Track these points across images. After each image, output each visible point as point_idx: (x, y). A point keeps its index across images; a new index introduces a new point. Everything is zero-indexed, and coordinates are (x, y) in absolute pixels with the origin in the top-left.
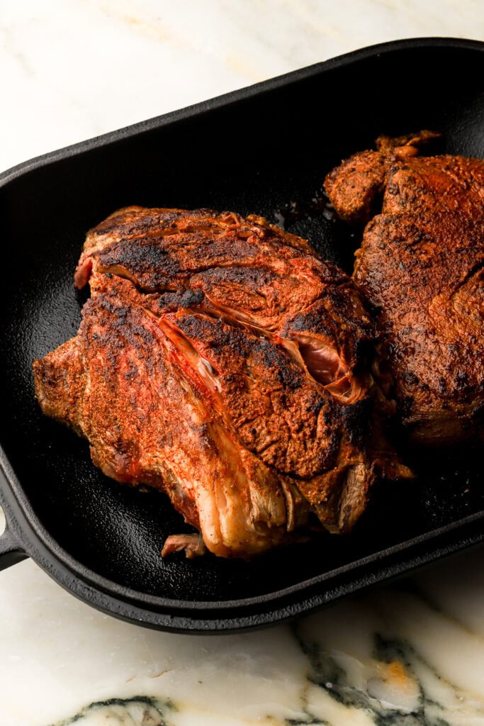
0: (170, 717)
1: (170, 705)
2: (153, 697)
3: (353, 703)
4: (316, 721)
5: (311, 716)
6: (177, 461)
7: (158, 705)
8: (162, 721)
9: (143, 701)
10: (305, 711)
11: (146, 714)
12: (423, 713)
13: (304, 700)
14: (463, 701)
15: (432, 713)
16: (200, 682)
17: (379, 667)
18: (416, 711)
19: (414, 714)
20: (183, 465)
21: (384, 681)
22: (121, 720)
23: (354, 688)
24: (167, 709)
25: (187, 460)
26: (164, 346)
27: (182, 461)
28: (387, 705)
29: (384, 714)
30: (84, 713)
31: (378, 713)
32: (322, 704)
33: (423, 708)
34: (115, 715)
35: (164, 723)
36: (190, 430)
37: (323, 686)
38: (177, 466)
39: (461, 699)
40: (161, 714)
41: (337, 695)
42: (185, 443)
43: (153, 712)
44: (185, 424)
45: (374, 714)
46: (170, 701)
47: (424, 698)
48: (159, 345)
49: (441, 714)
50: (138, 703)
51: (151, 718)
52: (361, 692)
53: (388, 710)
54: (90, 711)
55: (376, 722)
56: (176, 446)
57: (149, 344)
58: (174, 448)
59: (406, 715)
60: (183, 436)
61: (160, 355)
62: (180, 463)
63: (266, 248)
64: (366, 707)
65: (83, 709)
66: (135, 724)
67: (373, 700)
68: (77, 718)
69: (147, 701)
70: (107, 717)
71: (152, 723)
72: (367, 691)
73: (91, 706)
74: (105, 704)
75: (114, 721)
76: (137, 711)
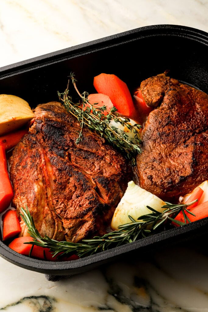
0: (54, 305)
1: (54, 300)
2: (48, 296)
3: (124, 303)
4: (110, 309)
5: (108, 306)
6: (23, 203)
7: (50, 299)
8: (51, 306)
9: (44, 298)
10: (106, 304)
11: (45, 302)
12: (151, 308)
13: (106, 300)
14: (167, 304)
15: (154, 308)
16: (66, 291)
17: (135, 290)
18: (149, 307)
19: (147, 308)
20: (24, 205)
21: (137, 294)
22: (35, 304)
23: (125, 297)
24: (53, 301)
25: (26, 204)
26: (41, 161)
27: (24, 203)
28: (138, 304)
29: (136, 307)
30: (21, 301)
31: (134, 307)
32: (113, 302)
33: (151, 306)
34: (33, 302)
35: (52, 306)
36: (32, 193)
37: (113, 295)
38: (22, 204)
39: (166, 303)
40: (50, 303)
41: (119, 299)
42: (28, 197)
43: (48, 302)
44: (32, 190)
45: (132, 307)
46: (55, 298)
47: (152, 302)
48: (40, 160)
49: (158, 309)
50: (42, 298)
51: (46, 304)
52: (128, 299)
53: (138, 306)
54: (23, 300)
55: (133, 310)
56: (25, 197)
57: (36, 158)
58: (24, 198)
59: (144, 308)
60: (29, 194)
61: (38, 163)
62: (23, 204)
63: (103, 149)
64: (129, 305)
65: (21, 300)
66: (40, 306)
67: (132, 302)
68: (18, 303)
69: (45, 297)
70: (30, 303)
71: (47, 306)
72: (130, 298)
73: (24, 298)
74: (29, 298)
75: (32, 305)
76: (41, 302)
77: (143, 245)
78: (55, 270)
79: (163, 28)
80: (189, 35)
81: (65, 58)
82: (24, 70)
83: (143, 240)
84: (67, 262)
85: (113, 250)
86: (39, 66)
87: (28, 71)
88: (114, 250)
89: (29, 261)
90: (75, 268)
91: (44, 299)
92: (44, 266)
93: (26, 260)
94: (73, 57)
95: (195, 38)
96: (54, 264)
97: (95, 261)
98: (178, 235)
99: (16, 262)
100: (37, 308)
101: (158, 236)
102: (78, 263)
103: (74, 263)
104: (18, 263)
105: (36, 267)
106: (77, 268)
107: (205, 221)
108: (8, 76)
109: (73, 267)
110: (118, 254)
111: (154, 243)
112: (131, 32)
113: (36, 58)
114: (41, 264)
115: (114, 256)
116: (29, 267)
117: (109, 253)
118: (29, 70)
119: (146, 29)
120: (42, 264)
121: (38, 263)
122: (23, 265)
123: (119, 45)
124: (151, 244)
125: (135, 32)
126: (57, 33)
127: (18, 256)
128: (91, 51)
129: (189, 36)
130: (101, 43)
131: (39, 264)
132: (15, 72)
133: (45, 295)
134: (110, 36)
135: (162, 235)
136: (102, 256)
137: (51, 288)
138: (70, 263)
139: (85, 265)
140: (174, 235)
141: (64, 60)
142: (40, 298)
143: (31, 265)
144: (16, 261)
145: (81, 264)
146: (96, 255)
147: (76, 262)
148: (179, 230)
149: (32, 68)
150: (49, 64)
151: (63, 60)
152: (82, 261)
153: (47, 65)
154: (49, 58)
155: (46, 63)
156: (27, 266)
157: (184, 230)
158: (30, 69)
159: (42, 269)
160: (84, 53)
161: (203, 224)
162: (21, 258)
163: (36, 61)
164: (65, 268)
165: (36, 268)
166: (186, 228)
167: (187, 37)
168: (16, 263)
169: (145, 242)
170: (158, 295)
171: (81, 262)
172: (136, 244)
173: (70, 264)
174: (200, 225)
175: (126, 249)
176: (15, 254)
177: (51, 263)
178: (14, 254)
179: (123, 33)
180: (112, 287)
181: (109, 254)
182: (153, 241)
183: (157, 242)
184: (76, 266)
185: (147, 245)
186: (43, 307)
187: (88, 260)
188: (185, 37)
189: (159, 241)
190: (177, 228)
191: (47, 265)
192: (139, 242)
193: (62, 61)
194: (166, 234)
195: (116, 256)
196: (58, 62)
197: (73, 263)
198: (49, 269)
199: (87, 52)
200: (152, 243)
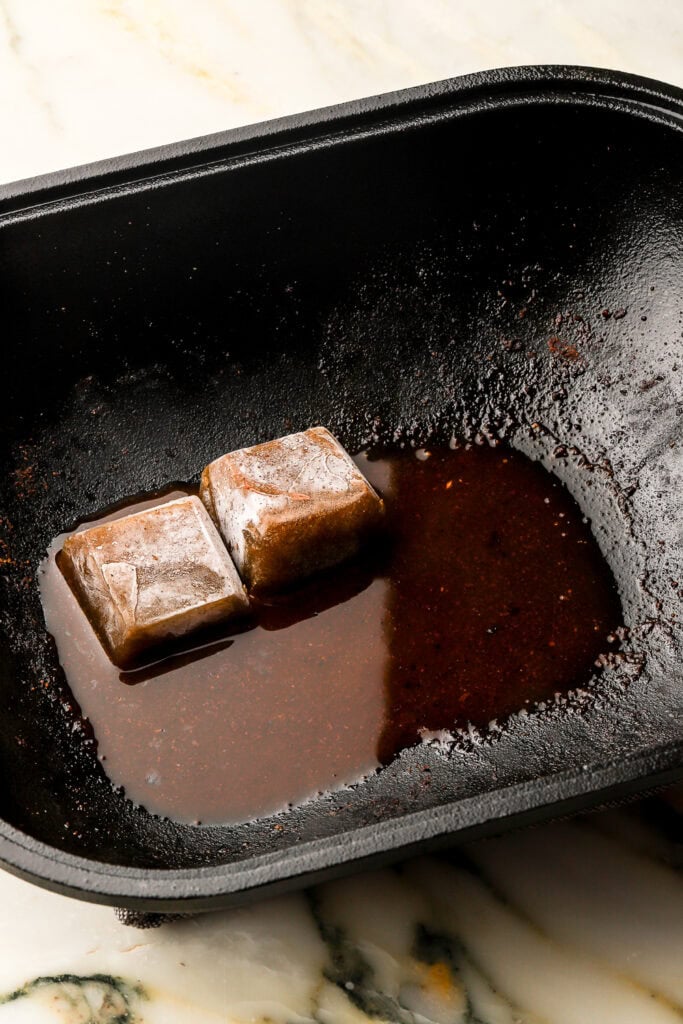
0: (139, 1008)
1: (139, 990)
2: (119, 978)
3: (378, 1013)
7: (125, 989)
8: (127, 1011)
9: (106, 982)
10: (314, 1016)
11: (107, 999)
13: (315, 1001)
16: (183, 964)
17: (418, 970)
21: (423, 987)
22: (74, 1004)
23: (381, 993)
24: (135, 995)
28: (422, 1019)
30: (26, 990)
32: (337, 1009)
34: (66, 997)
35: (129, 1014)
37: (342, 985)
39: (520, 1022)
40: (126, 1001)
41: (358, 1000)
43: (117, 998)
46: (141, 985)
47: (471, 1015)
50: (99, 984)
51: (112, 1004)
52: (390, 999)
54: (34, 988)
65: (26, 985)
66: (91, 1011)
67: (405, 1011)
68: (16, 996)
69: (110, 982)
70: (56, 998)
71: (113, 1013)
72: (398, 998)
73: (37, 982)
74: (55, 980)
75: (64, 1005)
76: (95, 994)
77: (450, 825)
78: (142, 898)
79: (560, 76)
80: (646, 107)
81: (219, 164)
82: (78, 198)
83: (453, 808)
84: (185, 871)
85: (347, 839)
86: (131, 187)
87: (91, 202)
88: (351, 840)
89: (57, 861)
90: (211, 896)
91: (107, 987)
92: (105, 881)
93: (47, 857)
94: (247, 163)
95: (668, 118)
96: (141, 878)
97: (282, 875)
98: (571, 798)
99: (13, 865)
100: (81, 1016)
101: (503, 797)
102: (223, 877)
103: (209, 879)
104: (19, 868)
105: (78, 885)
106: (218, 895)
107: (666, 753)
108: (23, 218)
109: (206, 892)
110: (363, 853)
111: (489, 821)
112: (450, 87)
113: (121, 159)
114: (96, 875)
115: (349, 862)
116: (54, 884)
117: (331, 848)
118: (95, 200)
119: (502, 79)
120: (101, 877)
121: (88, 871)
122: (36, 875)
123: (407, 129)
124: (478, 825)
125: (463, 85)
126: (204, 73)
127: (18, 845)
128: (311, 143)
129: (646, 110)
130: (348, 117)
131: (91, 873)
132: (48, 205)
133: (108, 974)
134: (380, 97)
135: (518, 795)
136: (306, 857)
137: (130, 950)
138: (198, 876)
139: (248, 885)
140: (559, 795)
141: (217, 170)
142: (91, 984)
143: (61, 879)
144: (11, 861)
145: (234, 882)
146: (288, 854)
147: (218, 874)
148: (574, 781)
149: (107, 192)
150: (165, 183)
151: (213, 172)
152: (239, 871)
153: (157, 186)
154: (167, 160)
155: (156, 179)
156: (48, 879)
157: (594, 782)
158: (98, 195)
159: (100, 893)
160: (285, 149)
161: (658, 763)
162: (31, 851)
163: (121, 171)
164: (177, 894)
165: (79, 889)
166: (599, 775)
167: (641, 113)
168: (13, 868)
169: (456, 816)
170: (495, 991)
171: (236, 875)
172: (425, 823)
173: (197, 879)
174: (650, 768)
175: (391, 837)
176: (10, 837)
177: (131, 875)
178: (6, 835)
179: (423, 86)
180: (338, 959)
181: (331, 852)
182: (486, 814)
183: (497, 820)
184: (216, 890)
185: (463, 829)
186: (101, 1014)
187: (258, 869)
188: (634, 112)
189: (504, 814)
190: (571, 773)
191: (118, 880)
192: (436, 814)
193: (210, 175)
194: (531, 792)
195: (355, 859)
196: (197, 175)
197: (206, 876)
198: (124, 893)
199: (296, 146)
200: (482, 821)
